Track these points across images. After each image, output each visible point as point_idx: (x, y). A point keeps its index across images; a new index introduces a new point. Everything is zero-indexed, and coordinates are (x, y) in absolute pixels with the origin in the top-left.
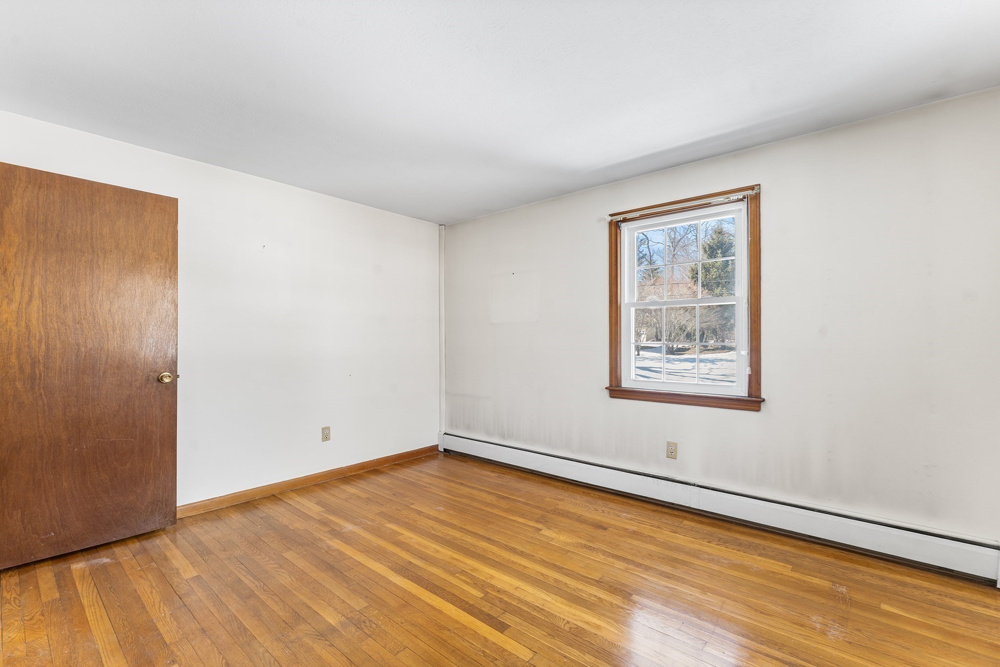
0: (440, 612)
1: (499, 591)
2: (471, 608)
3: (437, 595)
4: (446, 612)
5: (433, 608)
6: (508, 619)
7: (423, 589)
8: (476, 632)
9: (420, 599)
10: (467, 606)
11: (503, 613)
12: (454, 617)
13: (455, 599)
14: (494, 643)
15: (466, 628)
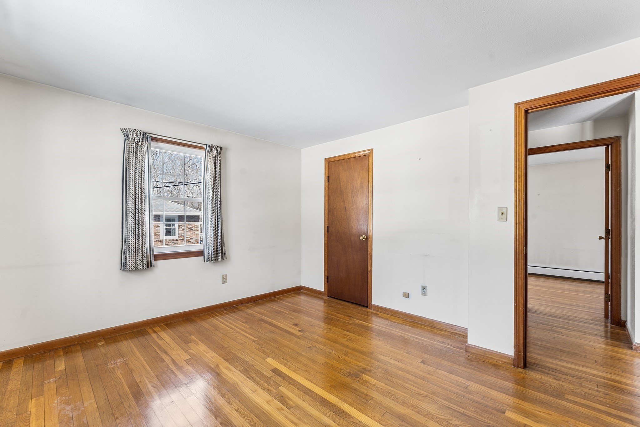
0: (307, 379)
1: (268, 390)
2: (289, 380)
3: (309, 389)
4: (303, 379)
5: (311, 381)
6: (269, 374)
7: (320, 394)
8: (289, 369)
9: (320, 387)
10: (291, 382)
11: (271, 377)
12: (299, 376)
13: (298, 386)
14: (281, 364)
15: (293, 371)
